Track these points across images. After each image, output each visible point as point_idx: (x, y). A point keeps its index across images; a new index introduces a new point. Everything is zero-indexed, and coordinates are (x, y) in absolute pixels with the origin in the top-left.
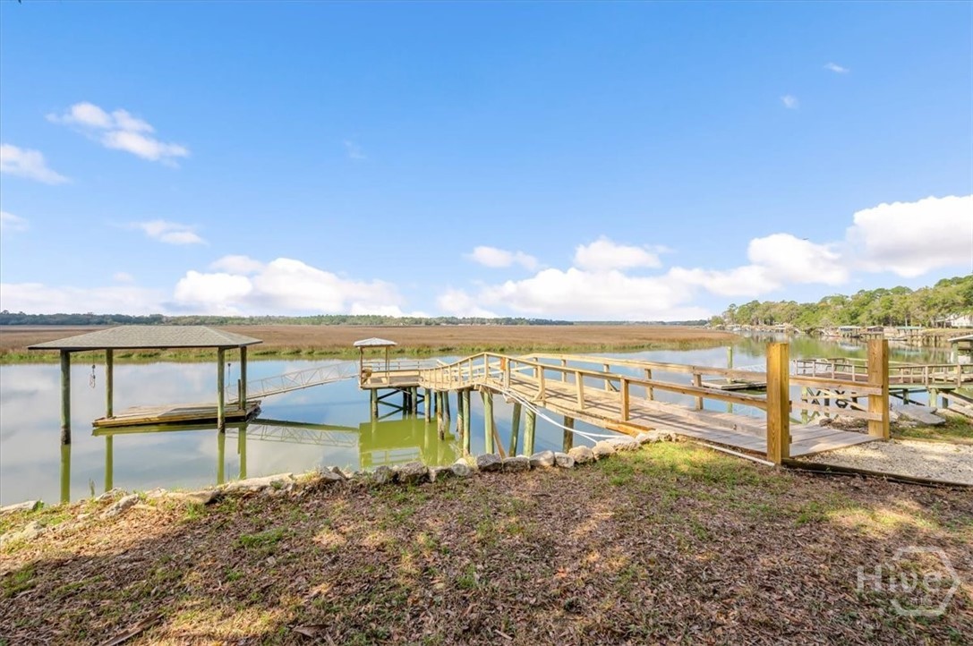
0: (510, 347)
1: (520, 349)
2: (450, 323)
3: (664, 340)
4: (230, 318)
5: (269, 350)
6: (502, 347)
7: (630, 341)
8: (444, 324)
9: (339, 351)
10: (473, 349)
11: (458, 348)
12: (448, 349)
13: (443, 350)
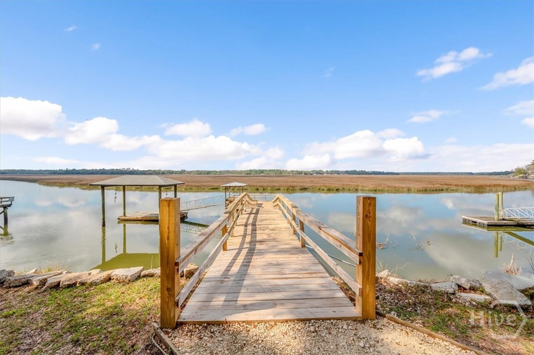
0: (343, 189)
1: (349, 190)
2: (319, 173)
3: (462, 186)
4: (212, 172)
5: (215, 187)
6: (338, 188)
7: (432, 186)
8: (315, 174)
9: (247, 188)
10: (319, 189)
11: (311, 188)
12: (305, 189)
13: (302, 189)
